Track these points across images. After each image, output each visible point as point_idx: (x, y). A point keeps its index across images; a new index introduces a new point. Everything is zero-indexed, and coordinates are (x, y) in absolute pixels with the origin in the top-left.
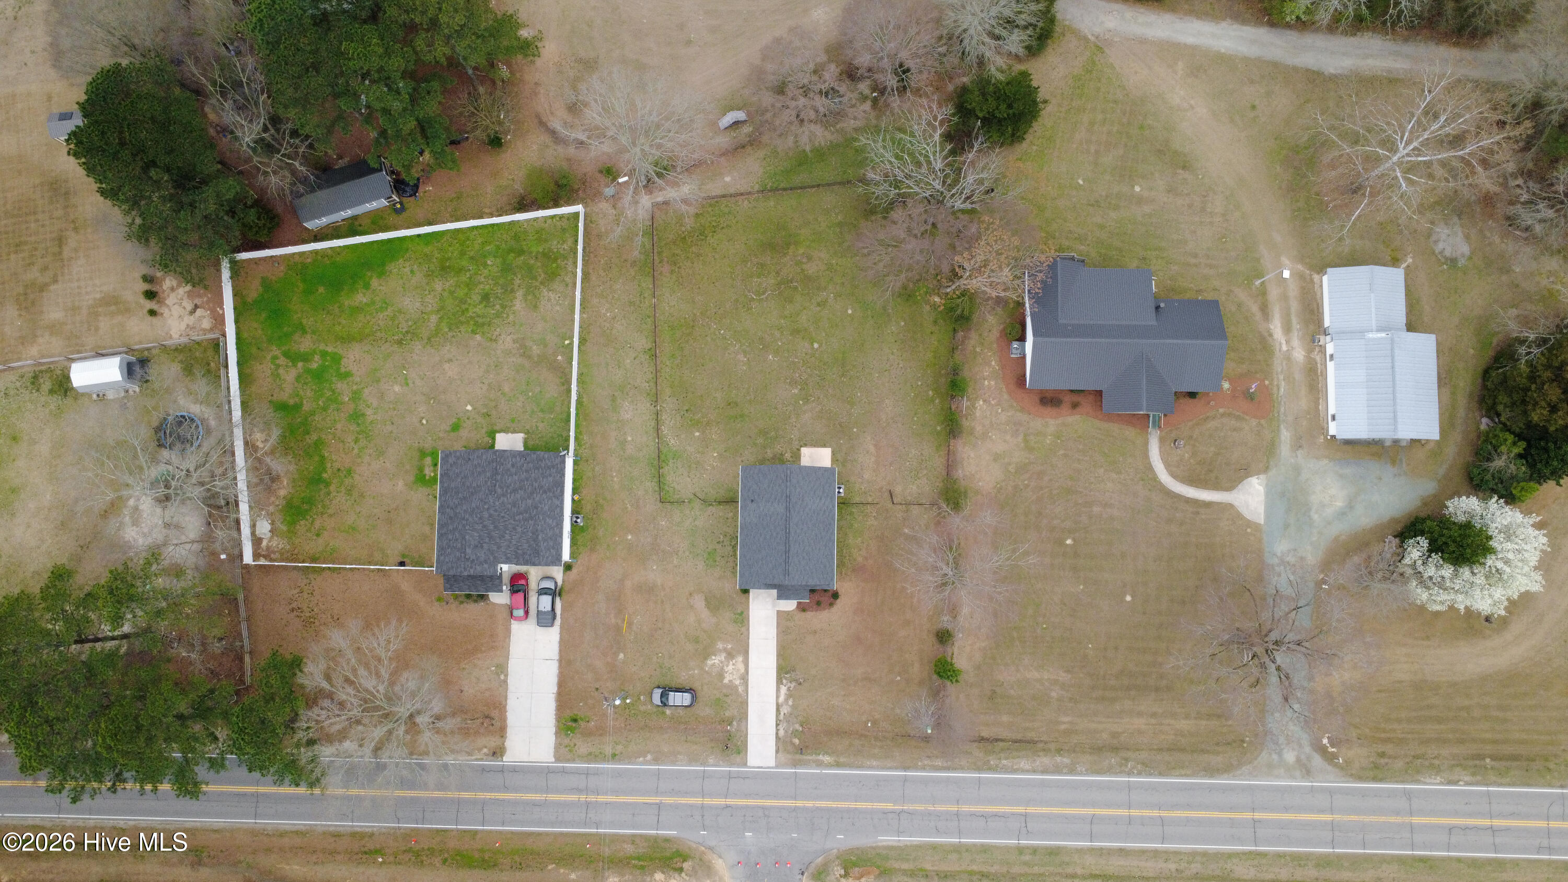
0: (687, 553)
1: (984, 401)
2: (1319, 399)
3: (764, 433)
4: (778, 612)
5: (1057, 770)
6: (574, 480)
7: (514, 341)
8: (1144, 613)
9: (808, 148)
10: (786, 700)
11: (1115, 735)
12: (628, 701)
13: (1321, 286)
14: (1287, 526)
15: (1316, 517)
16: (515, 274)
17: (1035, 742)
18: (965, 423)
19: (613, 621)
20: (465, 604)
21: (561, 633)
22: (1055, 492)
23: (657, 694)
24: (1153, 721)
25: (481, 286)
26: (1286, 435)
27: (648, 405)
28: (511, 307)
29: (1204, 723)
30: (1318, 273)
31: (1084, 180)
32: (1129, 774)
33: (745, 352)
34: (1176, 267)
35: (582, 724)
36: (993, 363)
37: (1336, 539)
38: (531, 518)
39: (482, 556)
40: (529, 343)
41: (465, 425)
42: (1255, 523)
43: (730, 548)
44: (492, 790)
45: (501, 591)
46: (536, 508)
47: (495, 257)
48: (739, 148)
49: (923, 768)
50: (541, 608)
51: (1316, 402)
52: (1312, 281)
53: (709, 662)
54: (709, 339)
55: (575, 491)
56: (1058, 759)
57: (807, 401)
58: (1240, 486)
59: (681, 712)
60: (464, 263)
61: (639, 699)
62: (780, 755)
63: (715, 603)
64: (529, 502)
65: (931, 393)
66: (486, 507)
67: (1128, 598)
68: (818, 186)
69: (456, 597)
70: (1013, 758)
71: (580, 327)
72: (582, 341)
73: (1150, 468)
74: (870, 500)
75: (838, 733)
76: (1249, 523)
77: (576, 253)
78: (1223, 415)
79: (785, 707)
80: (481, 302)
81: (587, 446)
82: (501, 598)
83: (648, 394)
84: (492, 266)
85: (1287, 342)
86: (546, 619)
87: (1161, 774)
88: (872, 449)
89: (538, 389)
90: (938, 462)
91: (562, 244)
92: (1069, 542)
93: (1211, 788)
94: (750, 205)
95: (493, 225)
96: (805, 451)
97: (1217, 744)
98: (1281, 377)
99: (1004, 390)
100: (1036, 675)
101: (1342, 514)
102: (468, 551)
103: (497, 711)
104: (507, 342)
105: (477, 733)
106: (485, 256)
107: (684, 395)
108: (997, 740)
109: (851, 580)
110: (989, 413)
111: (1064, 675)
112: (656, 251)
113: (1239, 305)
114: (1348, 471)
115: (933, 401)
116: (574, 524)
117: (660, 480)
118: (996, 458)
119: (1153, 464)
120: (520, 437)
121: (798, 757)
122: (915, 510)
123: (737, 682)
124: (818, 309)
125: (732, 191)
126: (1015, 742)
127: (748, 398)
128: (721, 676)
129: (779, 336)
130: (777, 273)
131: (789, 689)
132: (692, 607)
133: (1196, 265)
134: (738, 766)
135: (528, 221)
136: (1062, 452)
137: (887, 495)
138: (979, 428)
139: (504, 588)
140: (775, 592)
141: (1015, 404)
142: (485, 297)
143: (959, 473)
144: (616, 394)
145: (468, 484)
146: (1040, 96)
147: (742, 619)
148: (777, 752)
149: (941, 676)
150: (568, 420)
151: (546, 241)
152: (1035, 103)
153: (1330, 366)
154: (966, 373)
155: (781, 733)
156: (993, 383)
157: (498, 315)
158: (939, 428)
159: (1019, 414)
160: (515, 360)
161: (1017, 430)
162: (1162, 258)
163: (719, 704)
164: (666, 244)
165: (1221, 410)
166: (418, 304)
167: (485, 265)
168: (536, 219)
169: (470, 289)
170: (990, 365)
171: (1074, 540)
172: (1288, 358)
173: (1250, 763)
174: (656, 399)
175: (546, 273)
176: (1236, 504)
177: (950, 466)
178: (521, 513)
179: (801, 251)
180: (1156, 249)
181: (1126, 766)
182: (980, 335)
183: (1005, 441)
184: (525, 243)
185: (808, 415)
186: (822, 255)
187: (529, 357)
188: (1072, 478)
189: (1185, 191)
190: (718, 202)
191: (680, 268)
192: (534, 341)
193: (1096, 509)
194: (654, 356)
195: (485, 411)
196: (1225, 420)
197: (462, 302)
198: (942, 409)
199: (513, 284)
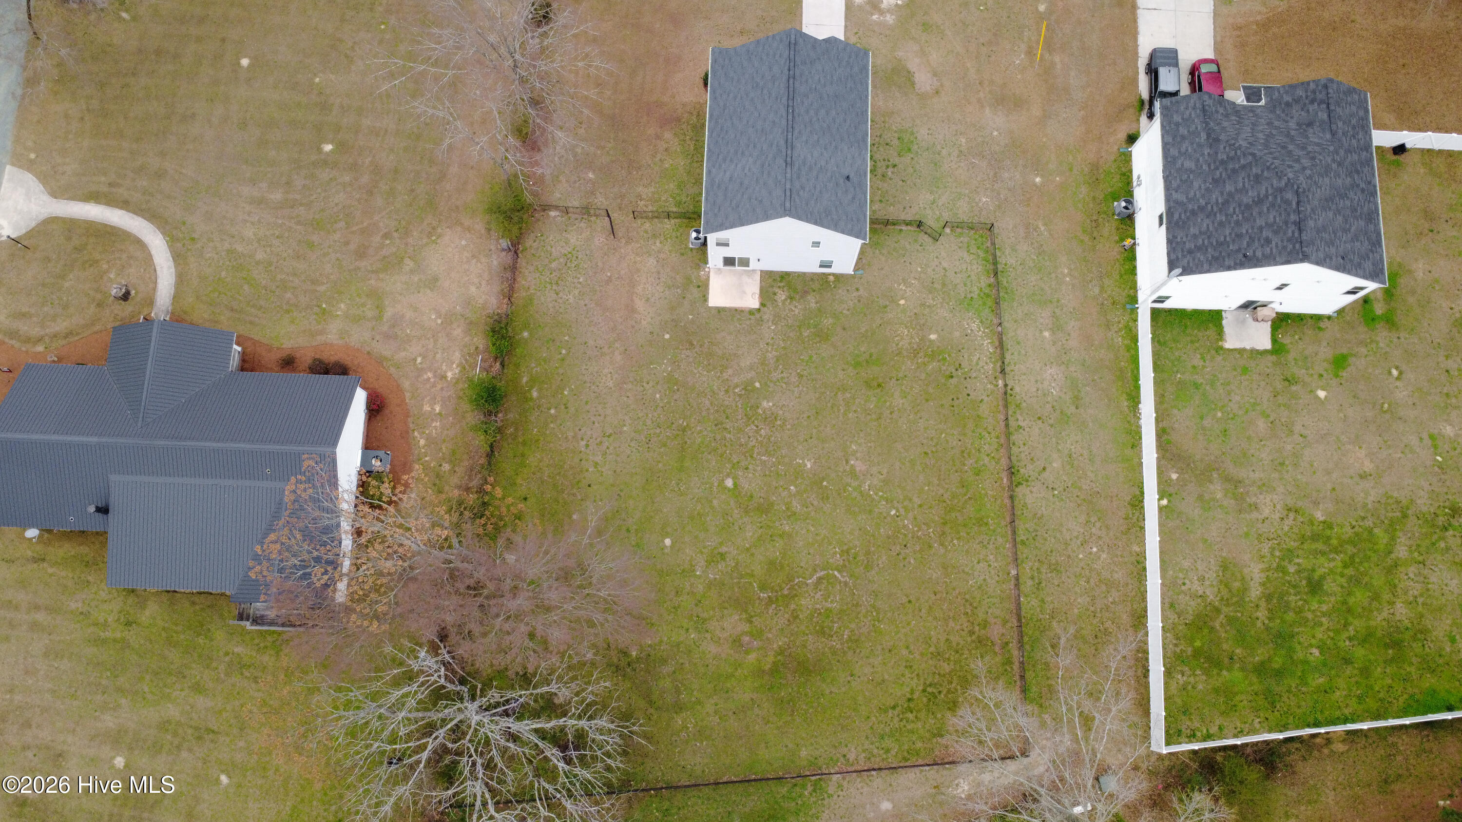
1: (443, 377)
3: (822, 336)
7: (1256, 507)
8: (223, 40)
16: (1267, 629)
18: (480, 341)
22: (342, 224)
25: (1325, 608)
27: (1017, 389)
28: (1268, 569)
31: (218, 781)
33: (853, 473)
34: (73, 605)
36: (422, 442)
40: (1230, 503)
41: (1325, 364)
42: (20, 167)
47: (1306, 662)
54: (917, 501)
57: (748, 388)
58: (33, 224)
60: (1360, 652)
63: (901, 78)
65: (535, 394)
68: (717, 784)
71: (1143, 528)
72: (1138, 502)
73: (178, 257)
74: (647, 225)
76: (29, 166)
78: (40, 340)
80: (1323, 578)
81: (1115, 328)
83: (1018, 406)
84: (1311, 646)
88: (640, 304)
89: (1207, 423)
90: (530, 280)
91: (1186, 684)
92: (328, 148)
94: (845, 750)
96: (752, 302)
99: (408, 395)
104: (1269, 507)
106: (1325, 665)
107: (956, 403)
109: (684, 105)
110: (438, 356)
112: (1016, 666)
115: (533, 381)
116: (1131, 196)
117: (994, 267)
118: (433, 282)
119: (171, 263)
120: (1230, 343)
122: (574, 204)
124: (724, 549)
125: (878, 780)
127: (848, 395)
129: (794, 503)
130: (797, 617)
132: (935, 74)
133: (37, 608)
135: (1254, 729)
136: (322, 288)
137: (620, 233)
138: (458, 332)
141: (392, 370)
142: (1315, 587)
143: (498, 260)
144: (1073, 409)
151: (1216, 691)
154: (473, 417)
156: (427, 408)
157: (1289, 555)
158: (526, 334)
159: (387, 353)
161: (393, 326)
162: (96, 624)
165: (40, 348)
166: (1433, 579)
167: (1322, 648)
168: (1240, 731)
169: (1345, 602)
170: (428, 438)
171: (319, 150)
174: (1006, 398)
175: (1212, 629)
176: (46, 198)
177: (511, 273)
179: (752, 657)
180: (104, 641)
182: (441, 492)
183: (416, 310)
184: (1255, 687)
185: (746, 362)
186: (713, 649)
187: (1227, 479)
188: (311, 245)
189: (30, 754)
190: (906, 760)
191: (971, 633)
192: (1221, 506)
193: (277, 196)
194: (1011, 471)
195: (1294, 388)
196: (36, 332)
197: (1356, 581)
198: (517, 366)
199: (1270, 610)
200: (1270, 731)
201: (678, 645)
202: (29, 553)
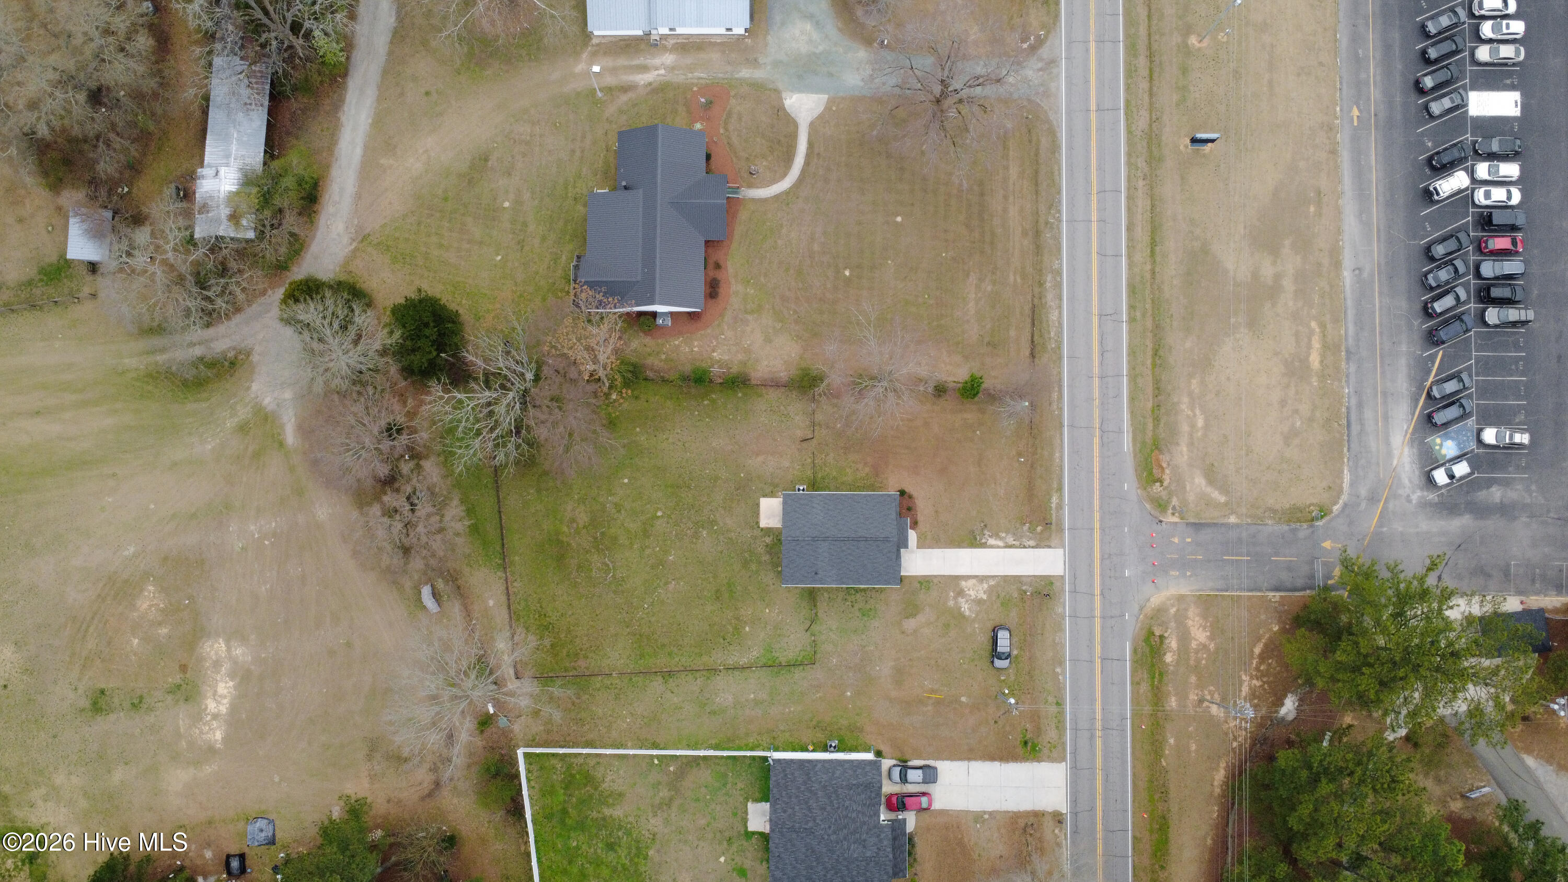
0: (864, 637)
1: (714, 351)
2: (710, 42)
3: (746, 564)
4: (918, 548)
5: (1059, 285)
6: (794, 750)
7: (655, 815)
8: (913, 205)
9: (467, 523)
10: (1001, 539)
11: (1025, 233)
12: (1007, 692)
13: (603, 36)
14: (830, 75)
15: (821, 48)
16: (587, 817)
17: (1033, 308)
18: (735, 370)
19: (930, 708)
20: (917, 856)
21: (943, 760)
22: (801, 285)
23: (999, 663)
24: (1011, 199)
25: (599, 851)
26: (745, 73)
27: (718, 678)
28: (620, 820)
29: (1011, 153)
30: (591, 39)
31: (499, 255)
32: (1059, 220)
33: (666, 583)
34: (584, 170)
35: (1028, 736)
36: (677, 342)
37: (840, 30)
38: (836, 792)
39: (873, 840)
40: (657, 801)
41: (740, 863)
42: (827, 102)
43: (858, 595)
44: (1094, 824)
45: (905, 820)
46: (825, 787)
47: (569, 838)
48: (460, 591)
49: (1061, 409)
50: (920, 779)
51: (715, 44)
52: (598, 45)
53: (967, 613)
54: (653, 619)
55: (804, 749)
56: (1048, 285)
57: (713, 522)
58: (793, 116)
59: (1015, 640)
60: (575, 870)
61: (1004, 681)
62: (1053, 545)
63: (911, 610)
64: (820, 793)
65: (706, 402)
66: (826, 837)
67: (899, 219)
68: (500, 512)
69: (911, 865)
70: (1049, 326)
71: (641, 748)
72: (655, 746)
73: (777, 197)
74: (809, 460)
75: (1031, 490)
76: (828, 108)
77: (565, 755)
78: (726, 130)
79: (1007, 540)
80: (616, 852)
81: (759, 738)
82: (911, 820)
83: (708, 678)
84: (578, 841)
85: (657, 69)
86: (930, 775)
87: (1059, 192)
88: (761, 458)
89: (703, 790)
90: (773, 395)
91: (556, 769)
92: (847, 273)
93: (1070, 148)
94: (519, 580)
95: (536, 842)
96: (763, 524)
97: (1030, 141)
98: (690, 75)
99: (703, 332)
100: (971, 305)
101: (818, 24)
102: (868, 854)
103: (1019, 821)
104: (655, 823)
105: (1041, 840)
106: (569, 848)
107: (709, 642)
108: (1033, 342)
109: (887, 478)
110: (725, 347)
111: (971, 279)
112: (564, 674)
113: (621, 112)
114: (778, 18)
115: (714, 400)
116: (838, 749)
117: (792, 665)
118: (768, 340)
119: (773, 194)
120: (751, 806)
121: (1053, 527)
122: (819, 417)
123: (985, 586)
124: (623, 512)
125: (504, 598)
126: (1033, 324)
127: (711, 580)
128: (979, 602)
129: (650, 550)
130: (587, 552)
131: (991, 537)
132: (915, 631)
133: (583, 151)
134: (1063, 584)
135: (532, 806)
136: (762, 279)
137: (805, 444)
138: (740, 357)
139: (900, 817)
140: (902, 550)
141: (716, 323)
142: (611, 847)
143: (783, 376)
144: (708, 710)
145: (803, 857)
146: (413, 295)
147: (926, 582)
148: (1050, 547)
149: (978, 393)
150: (734, 757)
151: (552, 786)
152: (421, 301)
153: (679, 31)
154: (688, 369)
155: (1032, 543)
156: (696, 343)
157: (628, 833)
158: (740, 395)
159: (726, 319)
160: (673, 815)
161: (742, 320)
162: (575, 182)
163: (1006, 603)
164: (557, 663)
165: (722, 131)
167: (578, 848)
168: (531, 798)
169: (602, 863)
170: (679, 346)
171: (846, 268)
172: (672, 69)
173: (1046, 112)
174: (713, 671)
175: (586, 785)
176: (809, 119)
177: (776, 384)
178: (831, 802)
179: (565, 529)
180: (566, 188)
181: (1053, 223)
182: (649, 355)
183: (752, 332)
184: (555, 808)
185: (729, 521)
186: (569, 508)
187: (671, 799)
188: (787, 270)
189: (510, 159)
190: (515, 613)
191: (581, 650)
192: (655, 795)
193: (816, 247)
194: (670, 673)
195: (725, 843)
196: (731, 128)
197: (615, 870)
198: (721, 391)
199: (597, 819)
200: (532, 815)
201: (571, 489)
202: (610, 143)
